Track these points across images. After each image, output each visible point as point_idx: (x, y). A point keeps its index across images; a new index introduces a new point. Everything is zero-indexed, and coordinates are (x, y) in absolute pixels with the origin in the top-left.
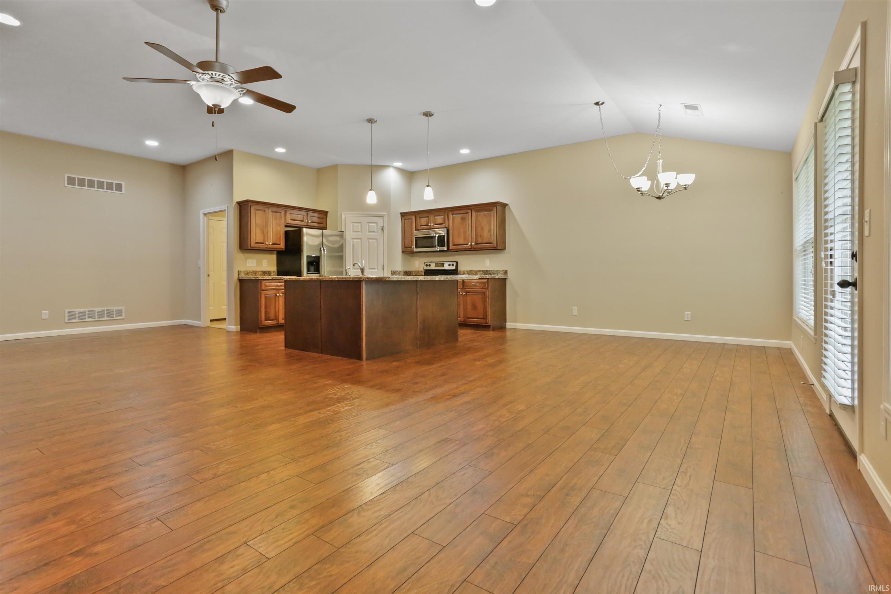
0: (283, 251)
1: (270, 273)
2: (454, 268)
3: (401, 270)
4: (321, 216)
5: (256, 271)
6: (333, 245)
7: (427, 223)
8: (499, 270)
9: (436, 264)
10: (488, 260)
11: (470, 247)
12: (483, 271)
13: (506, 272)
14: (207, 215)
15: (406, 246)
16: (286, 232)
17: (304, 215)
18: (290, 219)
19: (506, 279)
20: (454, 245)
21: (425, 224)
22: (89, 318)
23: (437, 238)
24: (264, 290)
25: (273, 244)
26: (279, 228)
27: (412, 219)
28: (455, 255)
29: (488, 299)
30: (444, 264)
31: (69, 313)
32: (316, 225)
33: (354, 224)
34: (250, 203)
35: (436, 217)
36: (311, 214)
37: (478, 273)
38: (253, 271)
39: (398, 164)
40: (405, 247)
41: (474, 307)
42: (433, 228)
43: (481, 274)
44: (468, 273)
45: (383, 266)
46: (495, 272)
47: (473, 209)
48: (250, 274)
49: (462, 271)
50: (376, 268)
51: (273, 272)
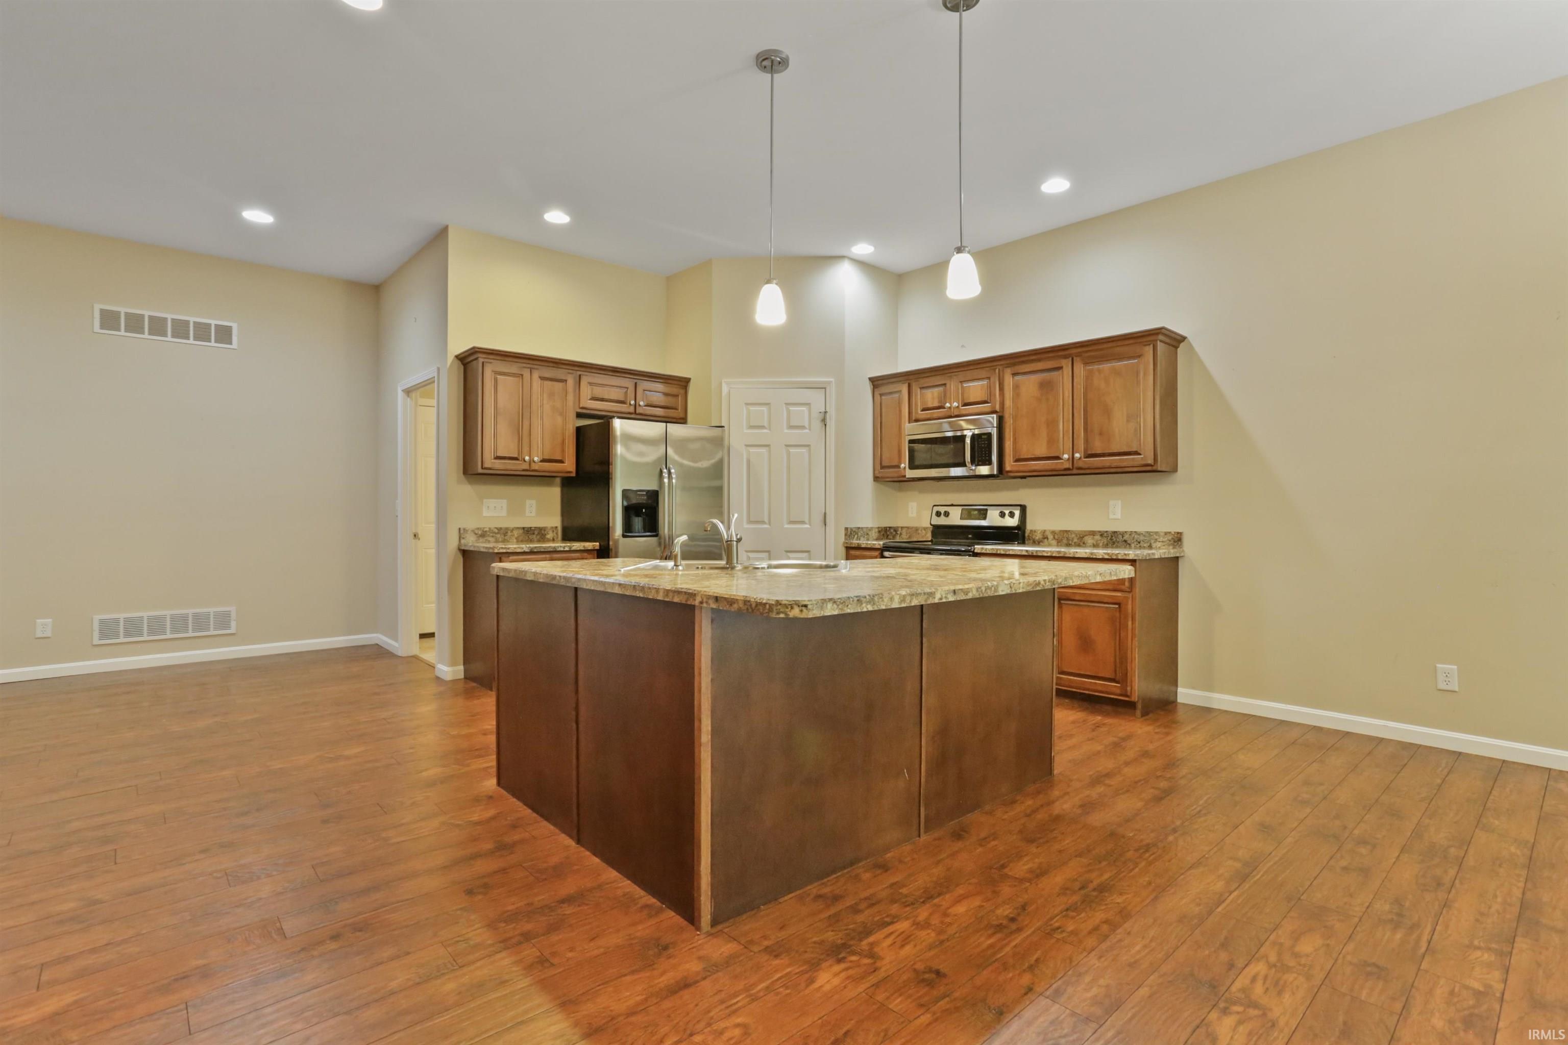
0: (572, 478)
1: (543, 532)
2: (1012, 522)
3: (870, 526)
4: (674, 390)
5: (507, 529)
6: (695, 461)
7: (940, 401)
8: (1156, 533)
9: (964, 509)
10: (1120, 502)
11: (1067, 465)
12: (1102, 534)
13: (1177, 539)
14: (413, 395)
15: (884, 464)
16: (579, 430)
17: (627, 388)
18: (589, 397)
19: (1176, 559)
20: (1017, 460)
21: (936, 404)
22: (149, 634)
23: (968, 441)
25: (543, 461)
26: (559, 420)
27: (900, 391)
28: (1016, 488)
29: (1130, 623)
30: (986, 510)
31: (102, 622)
32: (659, 412)
33: (752, 408)
34: (484, 356)
35: (965, 385)
36: (644, 385)
37: (1086, 539)
38: (500, 529)
39: (863, 249)
40: (882, 467)
41: (1085, 643)
42: (956, 413)
43: (1097, 541)
44: (1056, 537)
45: (825, 514)
46: (1142, 538)
47: (1076, 356)
48: (491, 535)
49: (1039, 532)
50: (807, 521)
51: (551, 532)
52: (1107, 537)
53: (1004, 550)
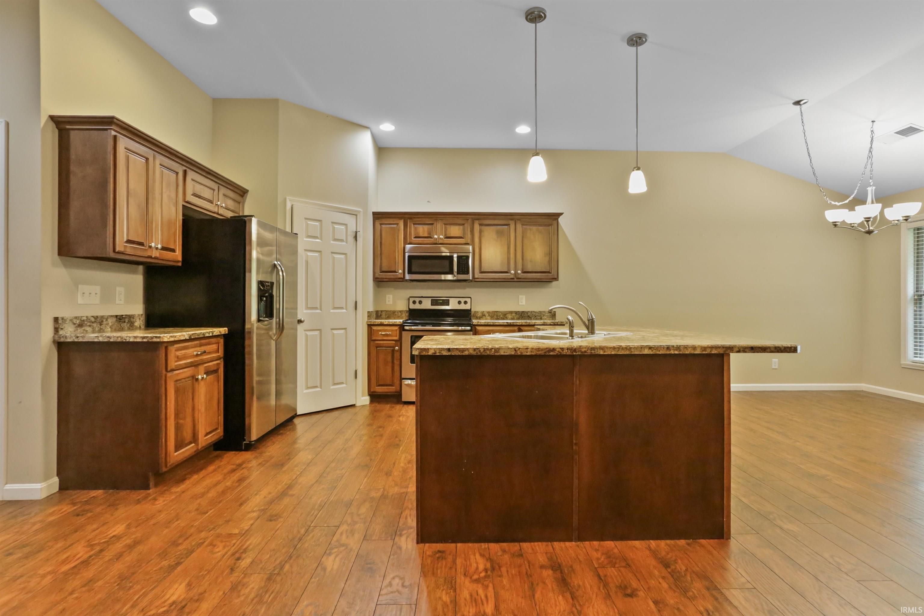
0: (178, 267)
1: (132, 320)
2: (465, 307)
4: (236, 196)
5: (102, 317)
7: (429, 233)
8: (544, 312)
9: (432, 300)
10: (524, 296)
11: (512, 277)
12: (516, 313)
15: (382, 270)
17: (214, 190)
18: (191, 192)
20: (482, 272)
21: (426, 235)
23: (455, 259)
24: (173, 370)
26: (174, 209)
27: (397, 224)
28: (464, 288)
30: (448, 300)
32: (230, 215)
33: (310, 222)
35: (448, 226)
36: (223, 189)
37: (507, 315)
38: (96, 318)
40: (381, 272)
42: (441, 242)
43: (513, 316)
44: (490, 315)
45: (356, 302)
46: (537, 314)
47: (518, 220)
48: (89, 324)
49: (480, 312)
50: (344, 307)
51: (138, 320)
52: (519, 314)
53: (493, 322)
